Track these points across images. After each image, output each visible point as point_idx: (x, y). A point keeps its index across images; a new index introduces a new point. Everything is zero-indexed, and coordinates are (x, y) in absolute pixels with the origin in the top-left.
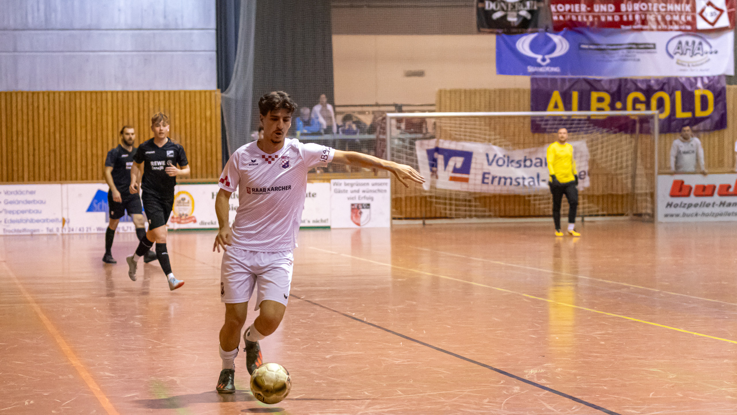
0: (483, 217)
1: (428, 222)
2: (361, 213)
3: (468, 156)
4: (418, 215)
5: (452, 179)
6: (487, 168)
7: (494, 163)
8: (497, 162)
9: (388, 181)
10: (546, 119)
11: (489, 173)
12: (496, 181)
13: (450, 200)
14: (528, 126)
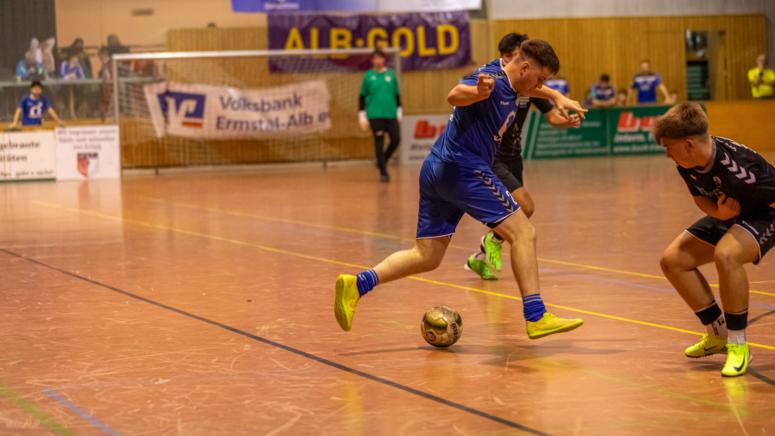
0: (219, 164)
1: (161, 171)
2: (88, 163)
3: (200, 99)
4: (150, 163)
5: (185, 124)
6: (221, 112)
7: (229, 108)
8: (232, 105)
9: (116, 128)
10: (283, 59)
11: (223, 117)
12: (231, 126)
13: (184, 146)
14: (265, 66)
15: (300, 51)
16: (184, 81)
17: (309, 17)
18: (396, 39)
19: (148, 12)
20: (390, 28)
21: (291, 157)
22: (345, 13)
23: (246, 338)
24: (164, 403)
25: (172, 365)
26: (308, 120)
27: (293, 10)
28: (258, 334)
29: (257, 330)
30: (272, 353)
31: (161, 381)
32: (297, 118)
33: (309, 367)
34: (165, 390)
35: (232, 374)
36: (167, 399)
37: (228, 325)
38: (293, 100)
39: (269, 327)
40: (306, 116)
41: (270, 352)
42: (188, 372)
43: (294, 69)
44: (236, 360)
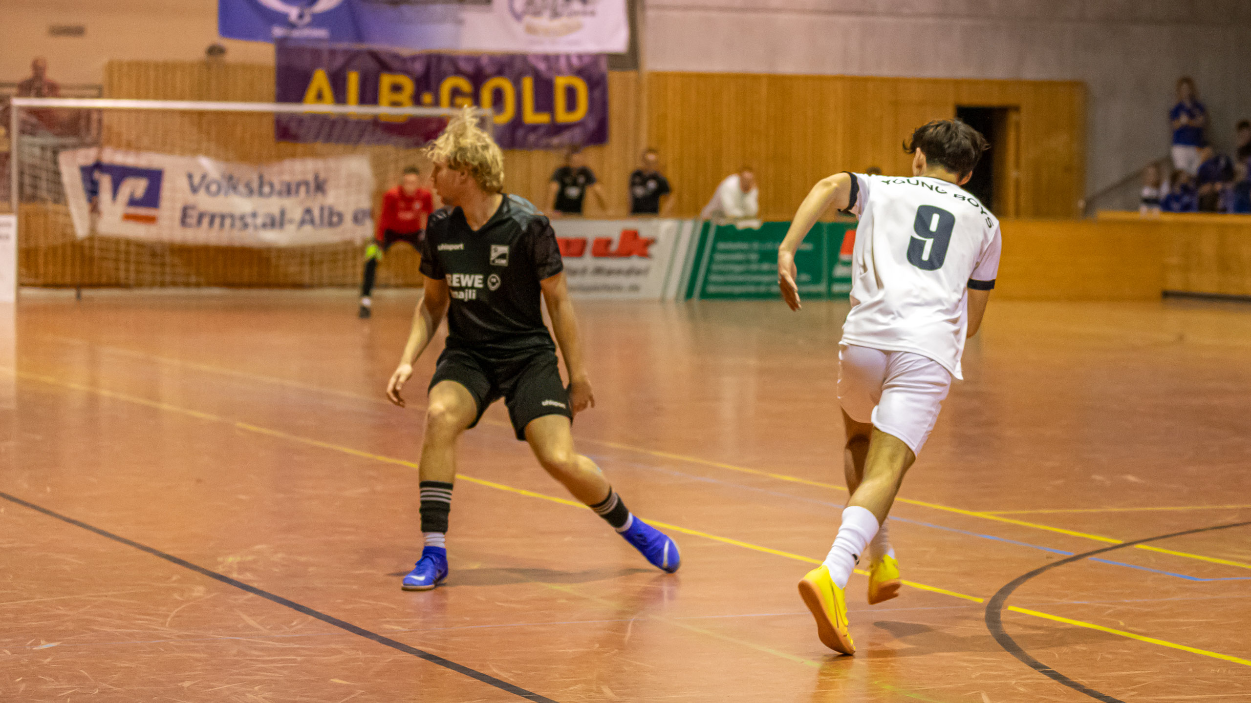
0: (186, 285)
1: (86, 293)
3: (154, 177)
4: (68, 279)
5: (128, 217)
6: (191, 199)
7: (202, 192)
8: (208, 188)
9: (13, 220)
10: (300, 119)
11: (193, 207)
12: (206, 221)
13: (127, 253)
14: (268, 129)
15: (328, 108)
16: (130, 146)
17: (346, 52)
18: (486, 95)
19: (78, 31)
20: (477, 78)
21: (306, 279)
22: (405, 51)
23: (197, 575)
24: (46, 682)
25: (66, 619)
26: (335, 219)
27: (319, 40)
28: (220, 570)
29: (221, 563)
30: (240, 601)
31: (45, 645)
32: (316, 213)
33: (300, 627)
34: (48, 660)
35: (168, 636)
36: (51, 676)
37: (171, 553)
38: (312, 185)
39: (238, 559)
40: (331, 213)
41: (235, 600)
42: (93, 630)
43: (316, 137)
44: (177, 612)
